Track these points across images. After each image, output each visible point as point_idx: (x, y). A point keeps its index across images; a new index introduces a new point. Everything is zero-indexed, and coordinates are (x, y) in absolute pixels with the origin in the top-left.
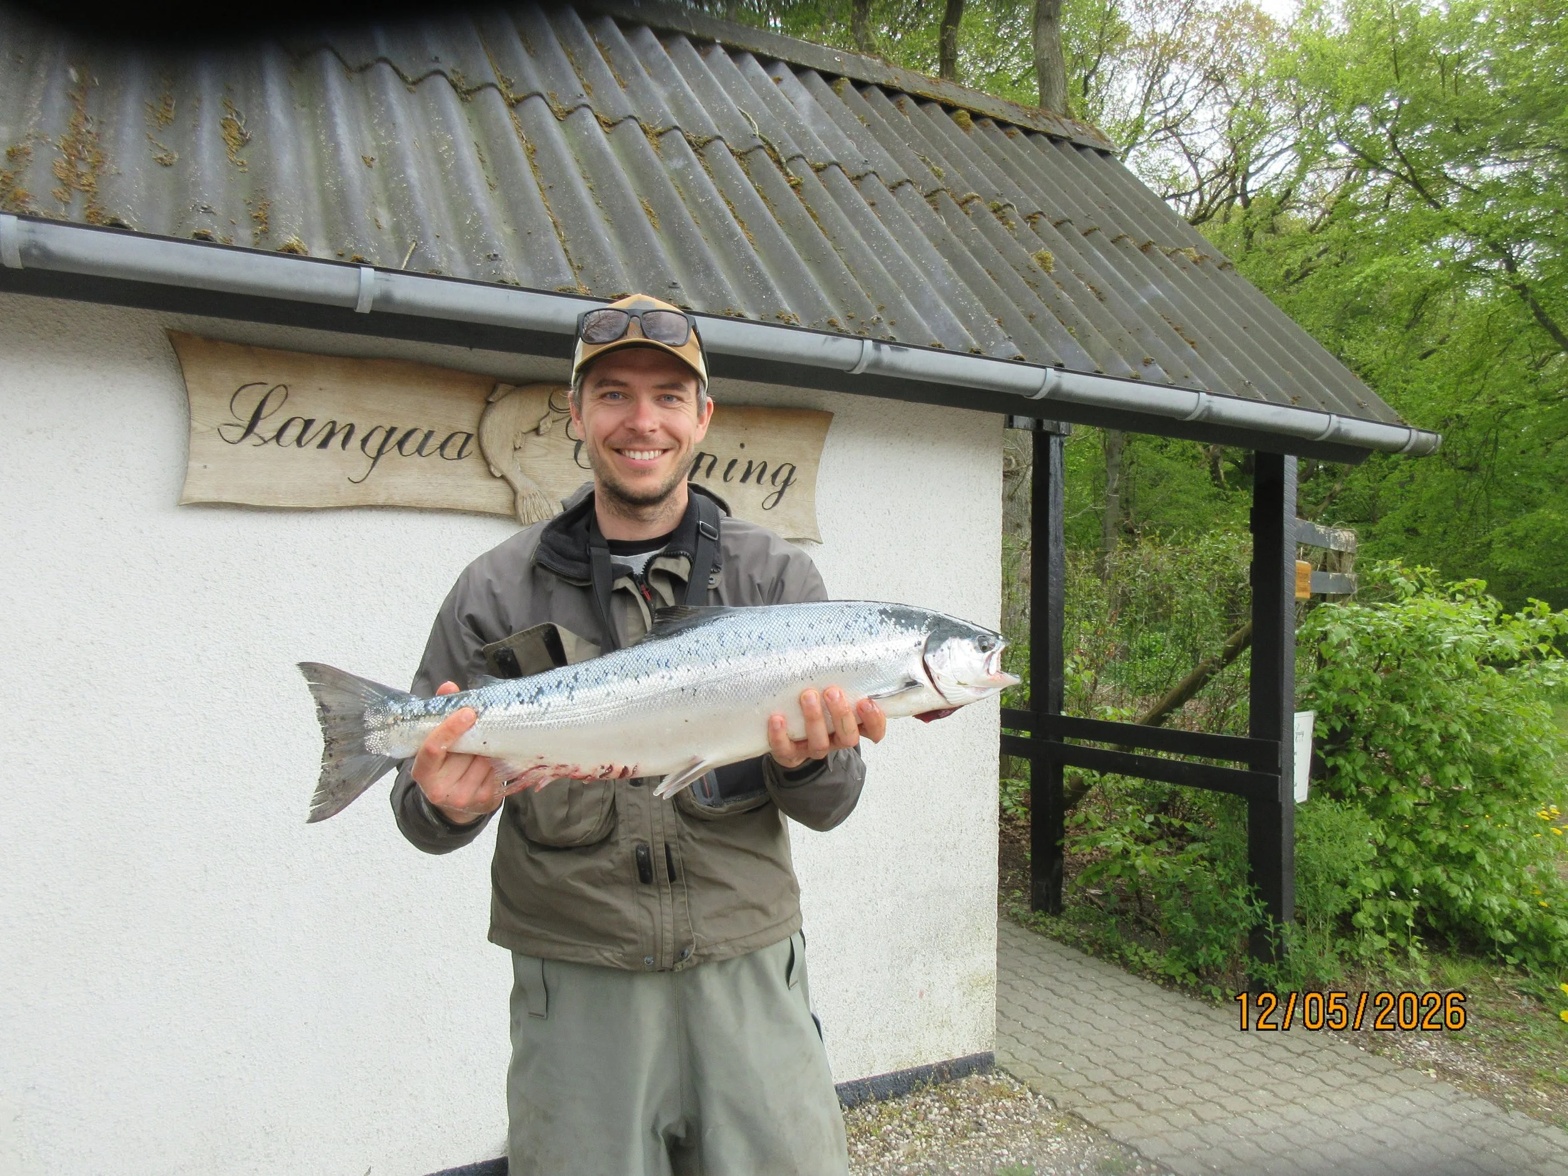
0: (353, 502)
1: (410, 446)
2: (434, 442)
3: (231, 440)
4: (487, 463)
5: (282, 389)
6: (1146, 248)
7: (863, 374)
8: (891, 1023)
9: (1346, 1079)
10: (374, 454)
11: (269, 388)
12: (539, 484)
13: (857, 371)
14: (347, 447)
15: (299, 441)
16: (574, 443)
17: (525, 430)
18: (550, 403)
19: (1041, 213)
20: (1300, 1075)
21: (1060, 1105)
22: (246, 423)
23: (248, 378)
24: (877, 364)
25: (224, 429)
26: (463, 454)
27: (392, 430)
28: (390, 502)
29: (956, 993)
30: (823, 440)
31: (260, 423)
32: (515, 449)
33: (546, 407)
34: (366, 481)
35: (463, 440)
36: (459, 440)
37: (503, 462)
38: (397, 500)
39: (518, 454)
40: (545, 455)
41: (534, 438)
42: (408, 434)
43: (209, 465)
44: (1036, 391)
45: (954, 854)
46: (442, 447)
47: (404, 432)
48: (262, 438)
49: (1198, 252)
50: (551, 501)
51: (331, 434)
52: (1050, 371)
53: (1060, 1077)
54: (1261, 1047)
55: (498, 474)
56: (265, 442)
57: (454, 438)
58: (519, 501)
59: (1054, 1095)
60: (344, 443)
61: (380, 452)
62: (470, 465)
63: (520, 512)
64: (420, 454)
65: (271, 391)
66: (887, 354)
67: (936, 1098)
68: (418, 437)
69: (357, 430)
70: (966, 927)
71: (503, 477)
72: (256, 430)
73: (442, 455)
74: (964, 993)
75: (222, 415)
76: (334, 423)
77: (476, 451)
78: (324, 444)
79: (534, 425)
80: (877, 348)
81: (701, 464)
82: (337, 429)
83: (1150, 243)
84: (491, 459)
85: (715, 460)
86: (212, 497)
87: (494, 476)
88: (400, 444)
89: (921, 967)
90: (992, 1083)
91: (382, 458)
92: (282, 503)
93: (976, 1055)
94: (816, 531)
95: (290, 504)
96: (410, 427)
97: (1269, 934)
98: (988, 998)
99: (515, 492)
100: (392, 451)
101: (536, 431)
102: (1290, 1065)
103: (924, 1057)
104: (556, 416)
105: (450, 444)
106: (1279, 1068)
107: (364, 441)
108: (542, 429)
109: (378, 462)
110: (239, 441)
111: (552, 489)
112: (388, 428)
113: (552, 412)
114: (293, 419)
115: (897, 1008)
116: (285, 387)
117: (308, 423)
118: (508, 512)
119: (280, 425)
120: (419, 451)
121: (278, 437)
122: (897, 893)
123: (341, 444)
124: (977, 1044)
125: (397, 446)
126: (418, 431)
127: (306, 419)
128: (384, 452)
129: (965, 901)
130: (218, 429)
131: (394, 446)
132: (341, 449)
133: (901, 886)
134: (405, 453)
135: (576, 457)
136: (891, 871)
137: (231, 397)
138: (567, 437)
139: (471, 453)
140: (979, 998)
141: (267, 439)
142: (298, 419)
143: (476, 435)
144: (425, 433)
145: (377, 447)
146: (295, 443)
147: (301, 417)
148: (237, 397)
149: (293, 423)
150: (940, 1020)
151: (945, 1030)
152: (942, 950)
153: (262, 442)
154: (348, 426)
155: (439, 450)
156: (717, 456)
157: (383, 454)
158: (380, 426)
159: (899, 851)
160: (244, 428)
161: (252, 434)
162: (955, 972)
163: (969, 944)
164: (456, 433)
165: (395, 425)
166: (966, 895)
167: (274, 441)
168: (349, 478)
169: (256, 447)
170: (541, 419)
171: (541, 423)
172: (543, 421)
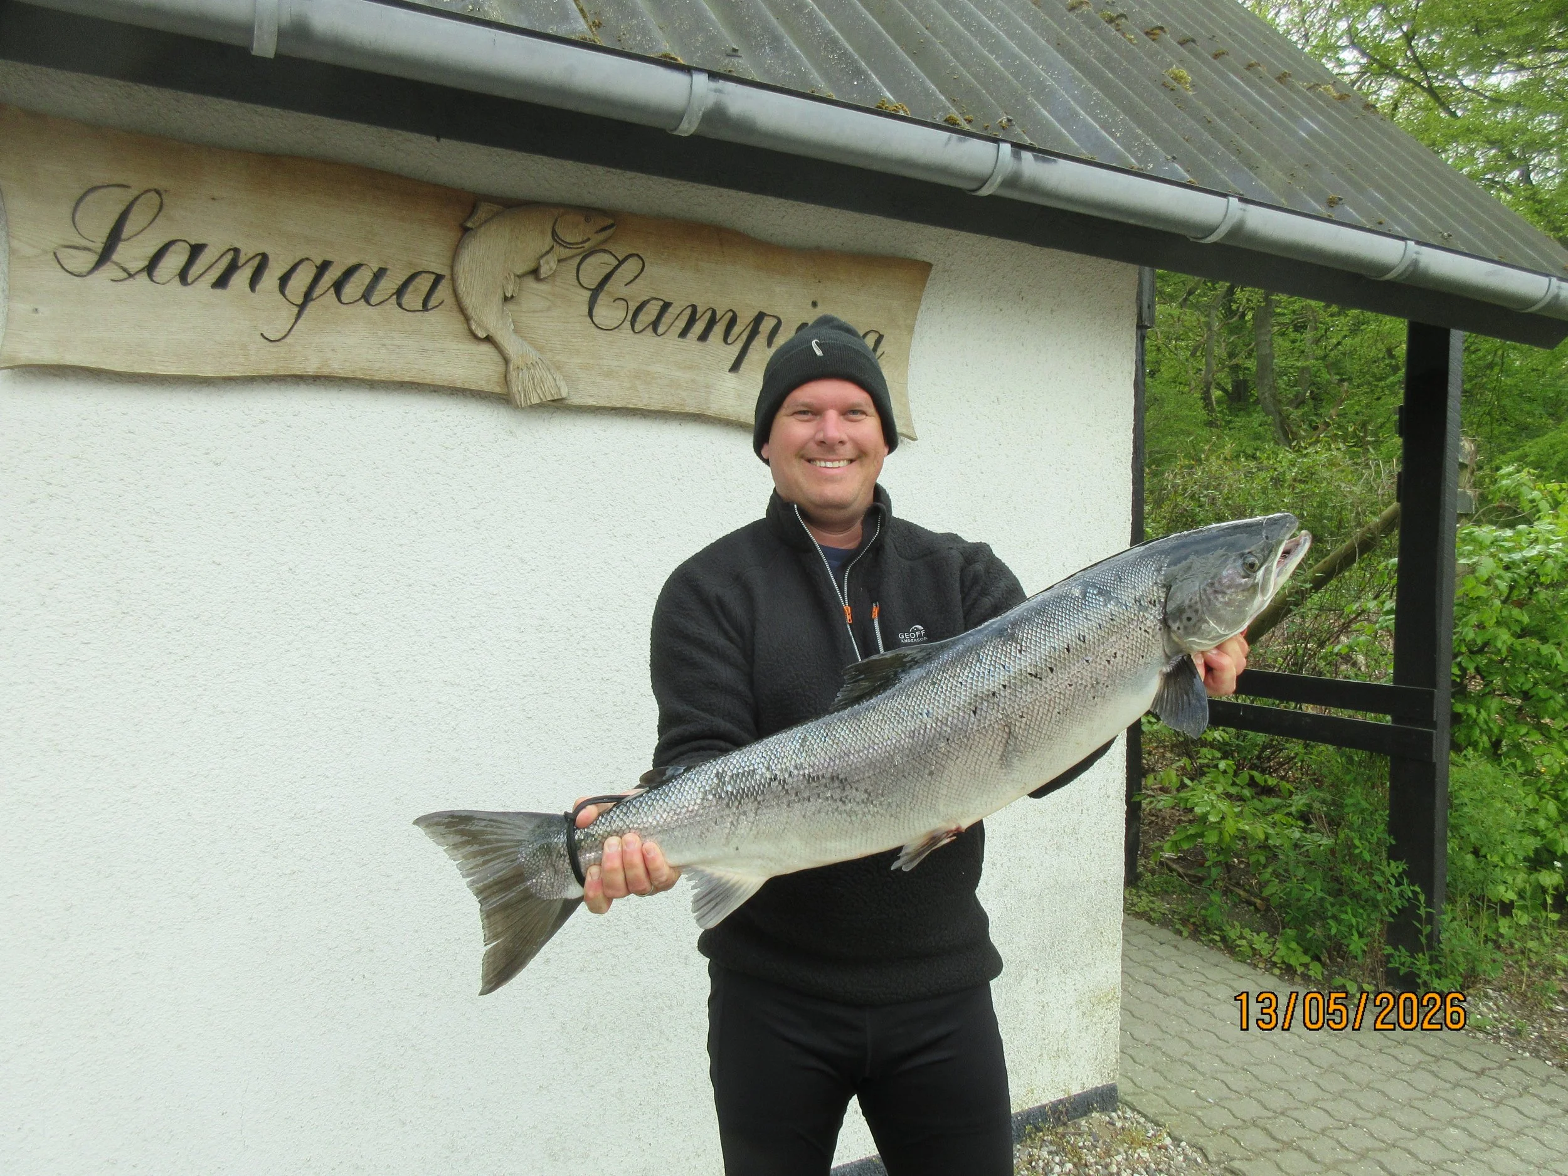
0: (269, 371)
1: (353, 289)
2: (388, 285)
3: (76, 271)
4: (467, 319)
5: (153, 195)
6: (1282, 78)
7: (991, 197)
9: (1547, 1109)
10: (300, 301)
11: (135, 192)
12: (540, 349)
13: (985, 192)
14: (258, 288)
15: (183, 276)
16: (588, 294)
17: (519, 272)
18: (554, 233)
19: (1161, 28)
20: (1490, 1104)
21: (1212, 1157)
22: (99, 246)
23: (99, 175)
24: (1013, 181)
25: (63, 254)
26: (431, 304)
27: (324, 266)
28: (326, 371)
29: (1075, 1013)
30: (918, 300)
31: (121, 247)
32: (506, 299)
33: (548, 241)
34: (288, 340)
35: (430, 284)
36: (424, 283)
37: (490, 319)
38: (336, 367)
39: (511, 306)
40: (549, 309)
41: (530, 283)
42: (349, 272)
43: (41, 309)
44: (1211, 230)
45: (1073, 841)
46: (400, 292)
47: (343, 269)
48: (125, 270)
49: (1338, 91)
50: (558, 376)
51: (232, 268)
52: (1234, 201)
53: (1199, 1113)
54: (1428, 1063)
55: (482, 334)
56: (130, 276)
57: (418, 280)
58: (513, 374)
59: (1201, 1141)
60: (254, 281)
61: (308, 296)
62: (440, 320)
63: (515, 390)
64: (368, 301)
65: (137, 199)
66: (1030, 167)
67: (1053, 1148)
68: (364, 276)
69: (272, 263)
70: (1087, 932)
71: (489, 339)
72: (115, 257)
73: (400, 305)
74: (1084, 1014)
75: (57, 233)
76: (236, 251)
77: (450, 301)
78: (222, 282)
79: (532, 265)
80: (1016, 156)
81: (761, 328)
82: (242, 261)
83: (1285, 75)
84: (470, 311)
85: (779, 323)
86: (49, 356)
87: (476, 337)
88: (338, 286)
89: (1034, 984)
90: (1119, 1124)
91: (311, 306)
92: (160, 369)
93: (1097, 1088)
95: (173, 370)
96: (352, 261)
97: (1419, 918)
98: (1111, 1017)
99: (506, 361)
100: (325, 298)
101: (535, 273)
102: (1472, 1090)
103: (1036, 1096)
104: (565, 252)
105: (411, 288)
106: (1460, 1094)
107: (284, 280)
108: (544, 271)
109: (306, 312)
110: (90, 273)
111: (558, 358)
112: (319, 262)
113: (556, 247)
114: (172, 243)
116: (158, 192)
117: (196, 250)
118: (498, 390)
119: (152, 250)
120: (366, 297)
121: (150, 268)
122: (1005, 893)
123: (248, 281)
124: (1098, 1076)
125: (332, 289)
126: (363, 268)
127: (193, 242)
128: (314, 296)
129: (1085, 899)
130: (55, 254)
131: (329, 288)
132: (249, 290)
133: (1010, 884)
134: (344, 299)
135: (590, 314)
136: (998, 865)
137: (73, 204)
138: (578, 284)
139: (442, 302)
140: (1101, 1018)
141: (132, 271)
142: (180, 243)
143: (448, 276)
144: (375, 270)
145: (304, 289)
146: (177, 279)
147: (185, 241)
148: (82, 205)
149: (173, 248)
150: (1055, 1048)
151: (1062, 1061)
152: (1058, 962)
153: (125, 275)
154: (259, 258)
155: (395, 297)
156: (781, 317)
157: (312, 300)
158: (307, 259)
159: (1008, 840)
160: (95, 253)
161: (109, 263)
162: (1073, 987)
163: (1090, 952)
164: (420, 273)
165: (328, 258)
166: (1087, 892)
167: (145, 275)
168: (262, 334)
169: (114, 283)
170: (542, 256)
171: (542, 262)
172: (544, 259)
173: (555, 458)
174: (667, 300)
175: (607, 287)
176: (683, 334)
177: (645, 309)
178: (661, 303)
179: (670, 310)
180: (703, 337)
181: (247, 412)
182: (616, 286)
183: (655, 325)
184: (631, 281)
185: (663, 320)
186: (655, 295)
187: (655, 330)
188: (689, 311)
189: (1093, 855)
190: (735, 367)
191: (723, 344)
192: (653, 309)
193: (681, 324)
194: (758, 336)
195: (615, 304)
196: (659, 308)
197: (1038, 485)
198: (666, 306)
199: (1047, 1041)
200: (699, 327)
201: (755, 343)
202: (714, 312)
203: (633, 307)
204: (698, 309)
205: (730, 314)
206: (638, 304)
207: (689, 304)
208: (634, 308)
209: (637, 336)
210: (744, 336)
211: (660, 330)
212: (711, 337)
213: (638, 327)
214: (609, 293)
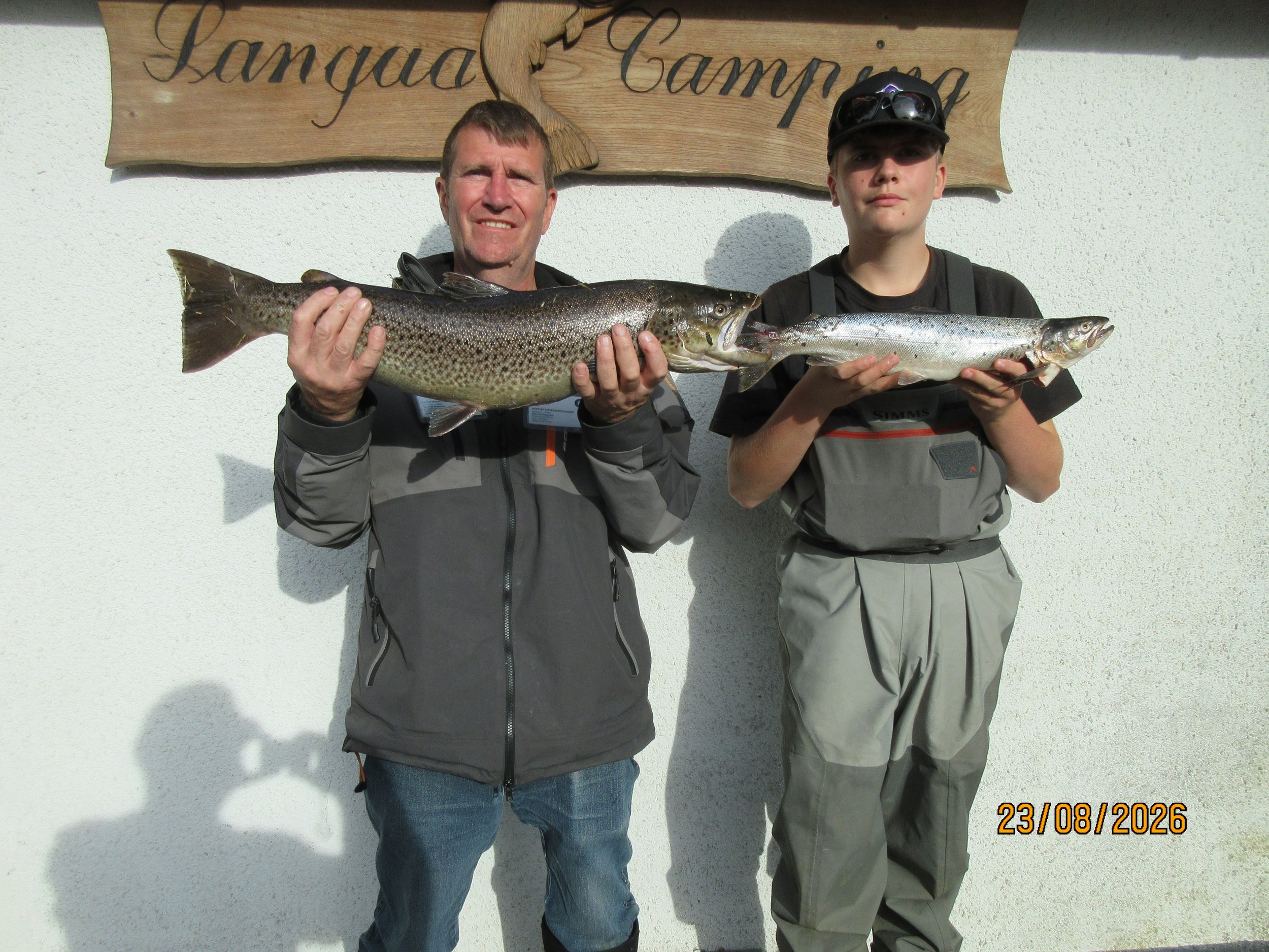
1: (391, 72)
2: (424, 64)
3: (160, 76)
4: (497, 91)
8: (1109, 884)
10: (343, 89)
14: (308, 78)
15: (245, 73)
16: (621, 55)
17: (546, 39)
22: (177, 53)
25: (150, 63)
26: (464, 80)
27: (366, 51)
28: (367, 154)
29: (1217, 855)
31: (194, 52)
32: (533, 68)
34: (335, 125)
35: (462, 60)
36: (456, 60)
37: (516, 88)
38: (377, 148)
39: (537, 75)
40: (580, 75)
41: (558, 49)
42: (387, 56)
43: (136, 113)
45: (1222, 658)
46: (435, 70)
47: (382, 53)
48: (198, 72)
51: (286, 60)
56: (203, 77)
57: (451, 57)
60: (304, 73)
61: (352, 82)
64: (405, 84)
65: (204, 7)
68: (401, 58)
69: (319, 54)
70: (1239, 764)
72: (191, 62)
73: (434, 83)
74: (1231, 857)
75: (144, 44)
76: (288, 45)
77: (480, 75)
78: (277, 76)
81: (816, 77)
82: (292, 56)
85: (837, 69)
86: (143, 155)
88: (378, 69)
91: (355, 91)
93: (1246, 942)
94: (1000, 172)
96: (389, 45)
100: (367, 83)
101: (562, 38)
104: (591, 13)
105: (444, 66)
107: (330, 69)
109: (350, 98)
110: (172, 77)
111: (590, 124)
112: (359, 48)
113: (583, 8)
114: (235, 44)
115: (1120, 867)
117: (255, 47)
119: (219, 52)
120: (403, 78)
121: (218, 69)
122: (1124, 707)
123: (298, 73)
124: (1249, 930)
125: (372, 75)
126: (399, 50)
127: (251, 41)
128: (357, 82)
129: (1238, 727)
130: (144, 63)
131: (369, 74)
132: (299, 80)
133: (1131, 698)
134: (383, 83)
135: (623, 78)
136: (1115, 676)
137: (155, 16)
138: (609, 47)
139: (475, 77)
140: (1255, 865)
141: (204, 74)
142: (241, 44)
143: (478, 50)
144: (410, 50)
145: (347, 77)
146: (240, 76)
147: (244, 41)
148: (162, 17)
149: (236, 49)
150: (1189, 888)
151: (1197, 903)
152: (1196, 793)
153: (199, 77)
154: (307, 50)
155: (429, 76)
156: (840, 62)
157: (355, 86)
158: (349, 47)
159: (1130, 649)
160: (174, 58)
161: (186, 68)
162: (1217, 825)
163: (1242, 789)
164: (451, 50)
165: (368, 43)
166: (1240, 719)
167: (214, 74)
168: (313, 122)
169: (192, 85)
170: (568, 20)
171: (568, 25)
172: (570, 22)
173: (596, 228)
174: (706, 55)
175: (640, 48)
176: (725, 90)
177: (682, 67)
178: (700, 59)
179: (710, 65)
180: (748, 92)
181: (311, 195)
182: (649, 46)
183: (693, 83)
184: (667, 38)
185: (703, 76)
186: (693, 51)
187: (694, 90)
188: (731, 65)
189: (1249, 678)
190: (785, 123)
191: (771, 98)
192: (692, 66)
193: (722, 80)
194: (812, 86)
195: (650, 65)
196: (697, 64)
197: (1183, 241)
198: (706, 61)
199: (1177, 879)
200: (742, 83)
201: (809, 93)
202: (760, 63)
203: (669, 64)
204: (742, 62)
205: (779, 64)
206: (674, 62)
207: (729, 57)
208: (671, 67)
209: (676, 96)
210: (795, 87)
211: (700, 88)
212: (757, 92)
213: (675, 86)
214: (643, 53)
